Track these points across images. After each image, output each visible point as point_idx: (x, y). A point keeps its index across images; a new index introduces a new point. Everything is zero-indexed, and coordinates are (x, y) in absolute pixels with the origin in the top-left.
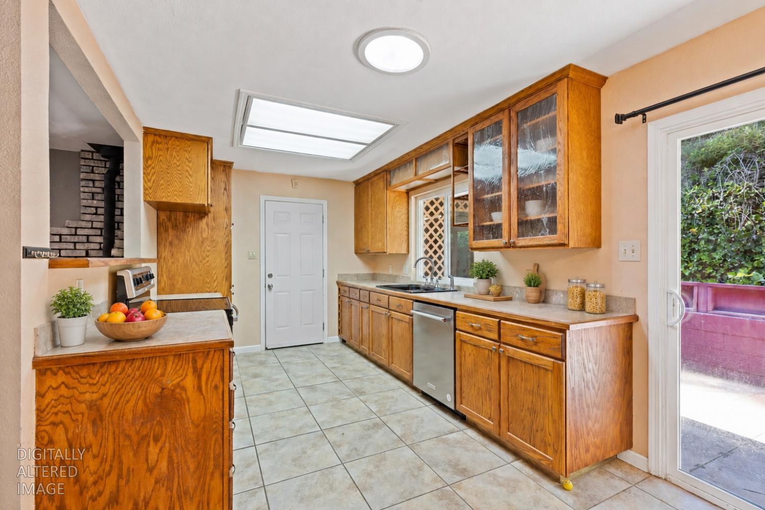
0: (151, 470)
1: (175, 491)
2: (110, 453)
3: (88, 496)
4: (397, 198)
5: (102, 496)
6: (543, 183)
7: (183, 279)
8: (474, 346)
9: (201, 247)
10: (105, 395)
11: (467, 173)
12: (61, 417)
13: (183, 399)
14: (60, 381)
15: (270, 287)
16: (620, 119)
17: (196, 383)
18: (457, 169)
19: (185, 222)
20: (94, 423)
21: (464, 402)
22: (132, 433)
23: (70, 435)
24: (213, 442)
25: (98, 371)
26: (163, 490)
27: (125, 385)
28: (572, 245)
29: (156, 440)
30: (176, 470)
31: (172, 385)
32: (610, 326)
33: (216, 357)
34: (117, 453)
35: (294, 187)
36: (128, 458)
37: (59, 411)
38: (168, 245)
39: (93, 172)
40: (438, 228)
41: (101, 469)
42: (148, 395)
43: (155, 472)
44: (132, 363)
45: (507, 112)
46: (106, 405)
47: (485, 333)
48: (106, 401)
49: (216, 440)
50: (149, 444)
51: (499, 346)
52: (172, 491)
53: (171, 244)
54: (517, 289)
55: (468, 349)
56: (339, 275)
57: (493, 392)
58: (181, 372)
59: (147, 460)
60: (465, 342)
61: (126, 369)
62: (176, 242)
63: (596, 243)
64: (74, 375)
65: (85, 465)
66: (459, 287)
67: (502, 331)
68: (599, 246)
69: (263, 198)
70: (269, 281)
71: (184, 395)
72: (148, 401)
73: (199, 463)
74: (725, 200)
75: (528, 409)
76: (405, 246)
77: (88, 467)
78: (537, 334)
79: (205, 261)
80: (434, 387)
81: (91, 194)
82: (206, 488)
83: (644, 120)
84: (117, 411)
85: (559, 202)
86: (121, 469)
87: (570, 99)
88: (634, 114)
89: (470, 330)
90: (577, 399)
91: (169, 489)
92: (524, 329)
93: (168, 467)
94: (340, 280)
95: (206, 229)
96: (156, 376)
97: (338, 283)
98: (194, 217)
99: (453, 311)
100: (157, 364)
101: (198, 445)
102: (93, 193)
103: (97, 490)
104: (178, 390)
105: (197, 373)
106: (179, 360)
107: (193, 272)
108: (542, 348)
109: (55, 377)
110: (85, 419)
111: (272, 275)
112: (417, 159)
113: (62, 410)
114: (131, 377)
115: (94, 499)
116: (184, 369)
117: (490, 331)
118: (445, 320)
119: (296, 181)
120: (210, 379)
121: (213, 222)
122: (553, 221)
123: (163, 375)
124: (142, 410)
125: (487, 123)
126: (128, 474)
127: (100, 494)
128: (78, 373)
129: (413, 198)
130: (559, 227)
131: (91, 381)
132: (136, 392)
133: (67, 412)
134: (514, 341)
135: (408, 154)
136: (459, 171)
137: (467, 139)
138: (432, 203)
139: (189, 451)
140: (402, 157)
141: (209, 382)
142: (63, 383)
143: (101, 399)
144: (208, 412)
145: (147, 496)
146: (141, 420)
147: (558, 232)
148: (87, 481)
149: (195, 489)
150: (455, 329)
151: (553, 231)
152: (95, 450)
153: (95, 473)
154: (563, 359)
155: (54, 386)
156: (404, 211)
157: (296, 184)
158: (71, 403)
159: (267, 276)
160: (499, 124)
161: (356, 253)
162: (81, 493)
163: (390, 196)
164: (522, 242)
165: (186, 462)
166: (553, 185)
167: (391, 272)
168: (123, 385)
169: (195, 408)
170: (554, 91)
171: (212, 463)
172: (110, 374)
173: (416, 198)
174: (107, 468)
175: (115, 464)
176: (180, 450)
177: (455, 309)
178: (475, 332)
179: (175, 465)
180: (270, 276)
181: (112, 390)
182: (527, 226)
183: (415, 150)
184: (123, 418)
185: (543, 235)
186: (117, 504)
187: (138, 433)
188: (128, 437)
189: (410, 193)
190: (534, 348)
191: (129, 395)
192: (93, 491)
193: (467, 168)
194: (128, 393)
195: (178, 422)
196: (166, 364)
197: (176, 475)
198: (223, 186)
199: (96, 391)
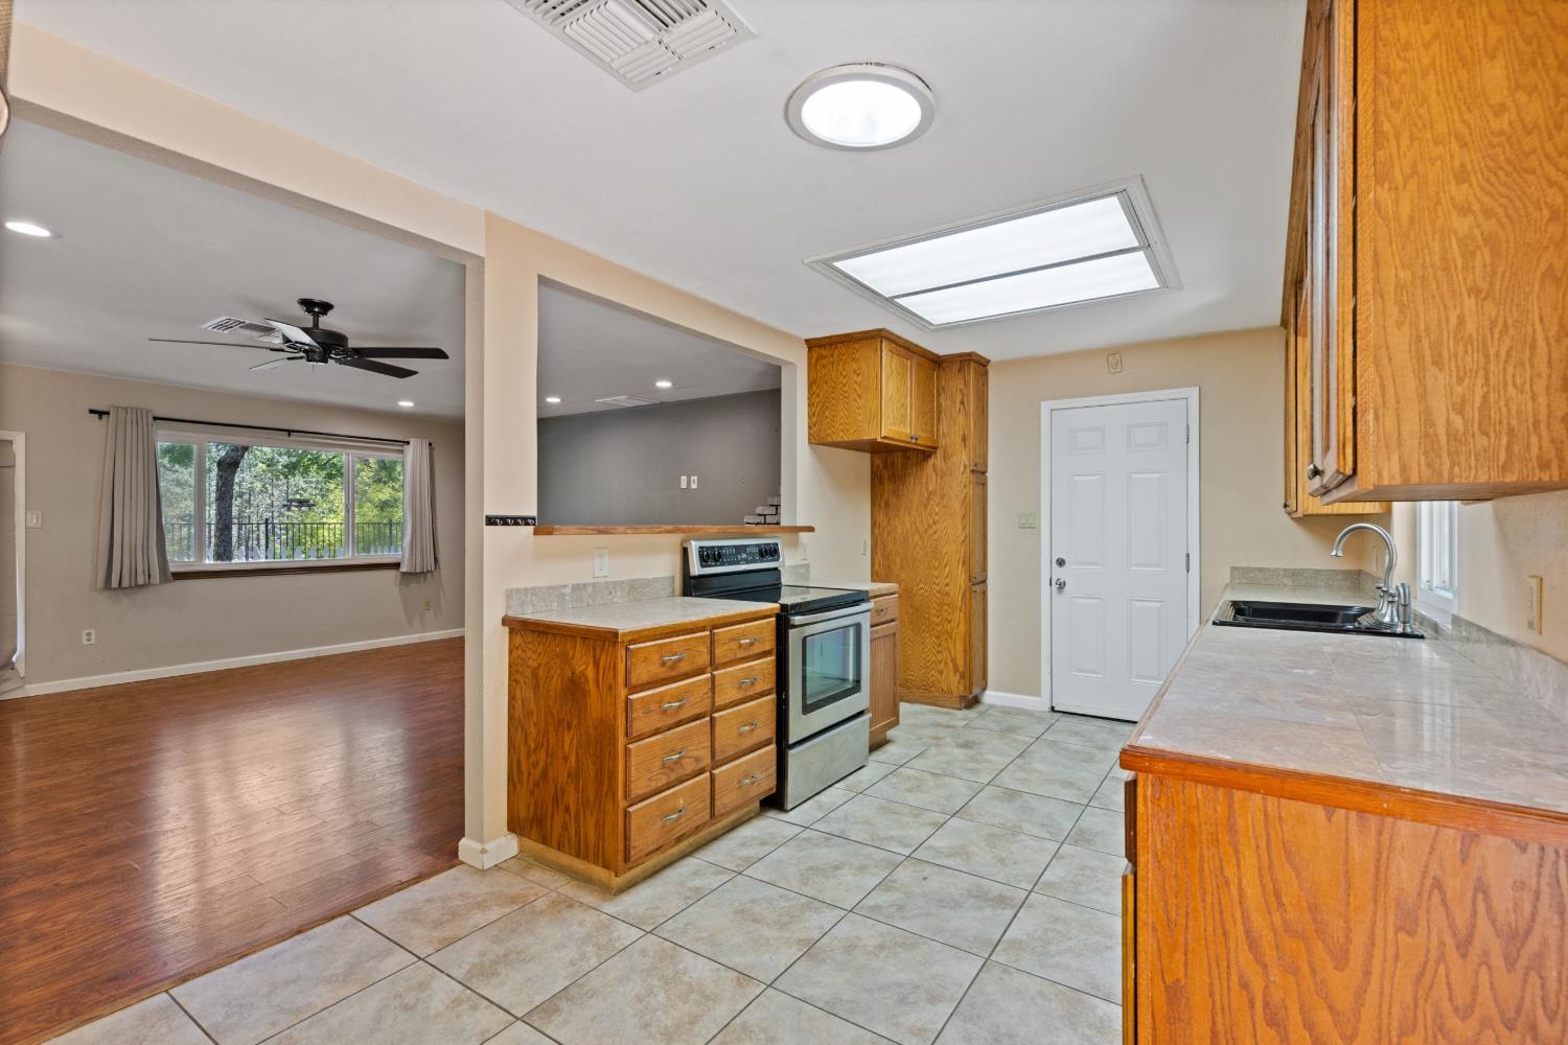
7: (902, 560)
9: (926, 507)
15: (1061, 586)
19: (905, 467)
35: (1113, 371)
38: (883, 505)
53: (887, 503)
56: (1234, 569)
62: (893, 500)
69: (1045, 407)
70: (1060, 573)
79: (931, 531)
95: (934, 477)
98: (917, 457)
107: (914, 548)
111: (1064, 561)
119: (1118, 356)
121: (944, 464)
157: (1117, 364)
159: (1054, 561)
180: (1061, 562)
198: (959, 398)
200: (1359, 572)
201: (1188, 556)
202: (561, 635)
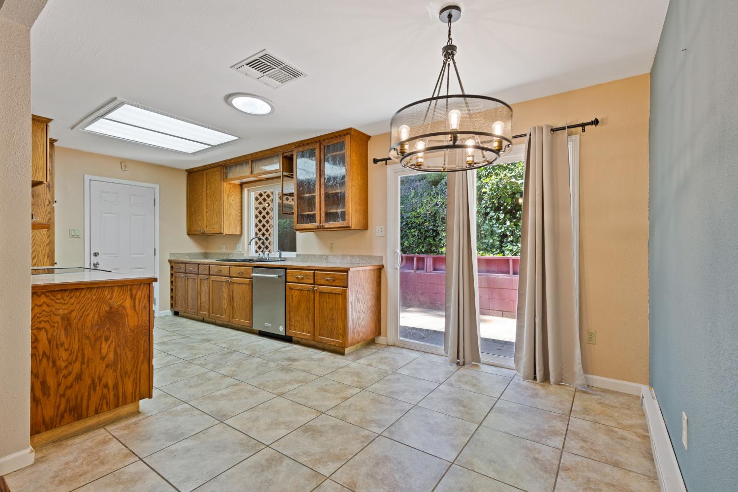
0: (103, 358)
1: (119, 371)
2: (77, 347)
3: (61, 376)
4: (232, 189)
5: (71, 375)
6: (339, 191)
8: (299, 290)
10: (72, 311)
11: (293, 178)
12: (42, 325)
13: (124, 315)
14: (42, 302)
15: (95, 265)
16: (376, 161)
17: (132, 305)
18: (285, 174)
20: (66, 329)
21: (292, 329)
22: (91, 335)
23: (49, 336)
24: (143, 342)
25: (68, 296)
26: (111, 371)
27: (86, 304)
28: (353, 228)
29: (107, 339)
30: (119, 359)
31: (117, 306)
32: (370, 270)
33: (145, 289)
34: (81, 348)
35: (123, 169)
36: (88, 351)
37: (42, 320)
40: (266, 215)
41: (70, 358)
42: (101, 311)
43: (106, 360)
44: (91, 291)
45: (318, 144)
46: (74, 317)
47: (306, 281)
48: (74, 314)
49: (145, 341)
50: (101, 343)
51: (314, 287)
52: (117, 372)
54: (325, 257)
55: (295, 293)
56: (171, 254)
57: (311, 316)
58: (122, 297)
59: (101, 353)
60: (292, 289)
61: (87, 294)
63: (365, 227)
64: (52, 297)
65: (60, 356)
66: (285, 258)
67: (316, 277)
68: (367, 229)
69: (87, 177)
70: (95, 260)
71: (124, 312)
72: (101, 315)
73: (134, 355)
74: (441, 206)
75: (330, 319)
76: (239, 228)
77: (61, 356)
78: (335, 275)
80: (270, 325)
82: (139, 370)
83: (386, 164)
84: (81, 321)
85: (346, 203)
86: (83, 358)
87: (352, 147)
88: (381, 160)
89: (296, 281)
90: (354, 308)
91: (115, 371)
92: (328, 274)
93: (114, 356)
94: (173, 258)
96: (107, 300)
97: (170, 261)
99: (284, 270)
100: (107, 292)
101: (133, 343)
103: (67, 372)
104: (120, 309)
105: (133, 297)
106: (121, 290)
108: (337, 283)
109: (38, 298)
110: (60, 326)
111: (98, 254)
112: (252, 162)
113: (44, 320)
114: (90, 300)
115: (65, 377)
116: (125, 295)
117: (308, 279)
118: (279, 277)
119: (126, 164)
120: (141, 302)
122: (343, 213)
123: (111, 299)
124: (97, 321)
125: (307, 147)
126: (88, 361)
127: (70, 374)
128: (54, 296)
129: (246, 190)
130: (347, 217)
131: (63, 302)
132: (94, 309)
133: (48, 321)
134: (322, 282)
135: (245, 156)
136: (287, 176)
137: (292, 155)
138: (261, 195)
139: (127, 346)
140: (240, 157)
141: (141, 304)
142: (44, 302)
143: (70, 313)
144: (139, 323)
145: (101, 375)
146: (97, 327)
147: (346, 220)
148: (61, 366)
149: (132, 371)
150: (286, 282)
151: (344, 219)
152: (66, 346)
153: (67, 360)
154: (347, 287)
155: (39, 304)
156: (238, 200)
157: (126, 167)
158: (50, 315)
159: (92, 255)
160: (313, 150)
161: (188, 234)
162: (57, 373)
163: (226, 186)
164: (327, 225)
165: (126, 353)
166: (343, 193)
167: (224, 251)
168: (84, 305)
169: (132, 321)
170: (343, 139)
171: (142, 354)
172: (76, 298)
173: (248, 190)
174: (74, 358)
175: (80, 355)
176: (122, 347)
177: (286, 269)
178: (299, 281)
179: (119, 355)
180: (96, 255)
181: (78, 307)
182: (329, 216)
183: (251, 154)
184: (84, 325)
185: (338, 221)
186: (81, 380)
187: (94, 335)
188: (88, 337)
189: (244, 186)
190: (333, 284)
191: (89, 311)
192: (65, 372)
193: (293, 175)
194: (88, 310)
195: (120, 329)
196: (113, 292)
197: (119, 362)
199: (66, 308)
200: (206, 253)
201: (155, 249)
202: (109, 287)
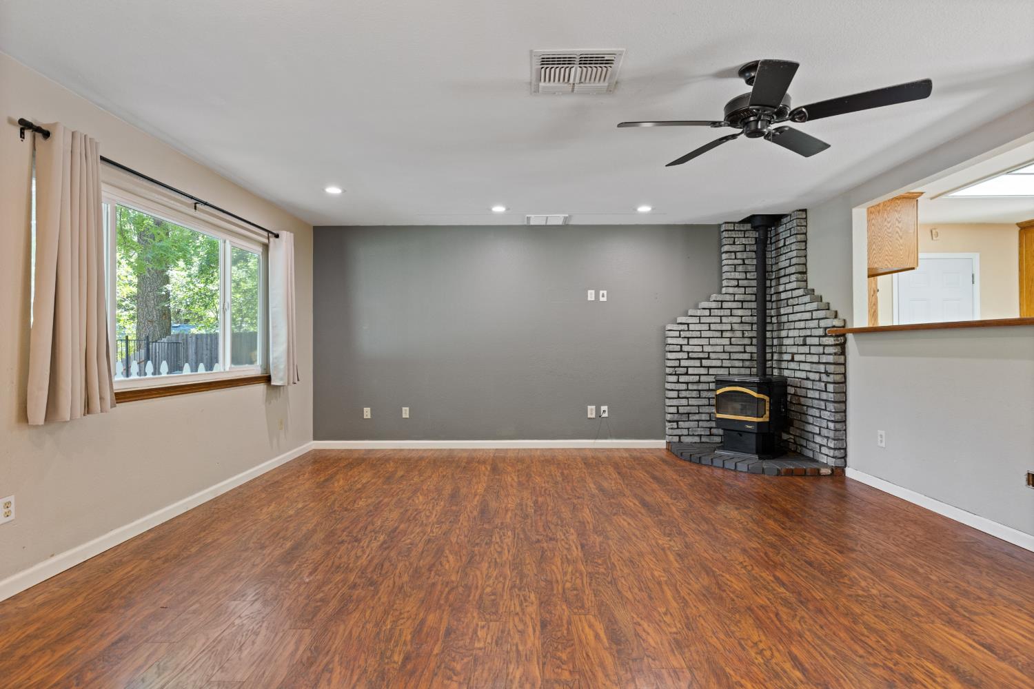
35: (934, 238)
39: (734, 243)
81: (733, 266)
102: (735, 265)
119: (937, 230)
157: (937, 235)
